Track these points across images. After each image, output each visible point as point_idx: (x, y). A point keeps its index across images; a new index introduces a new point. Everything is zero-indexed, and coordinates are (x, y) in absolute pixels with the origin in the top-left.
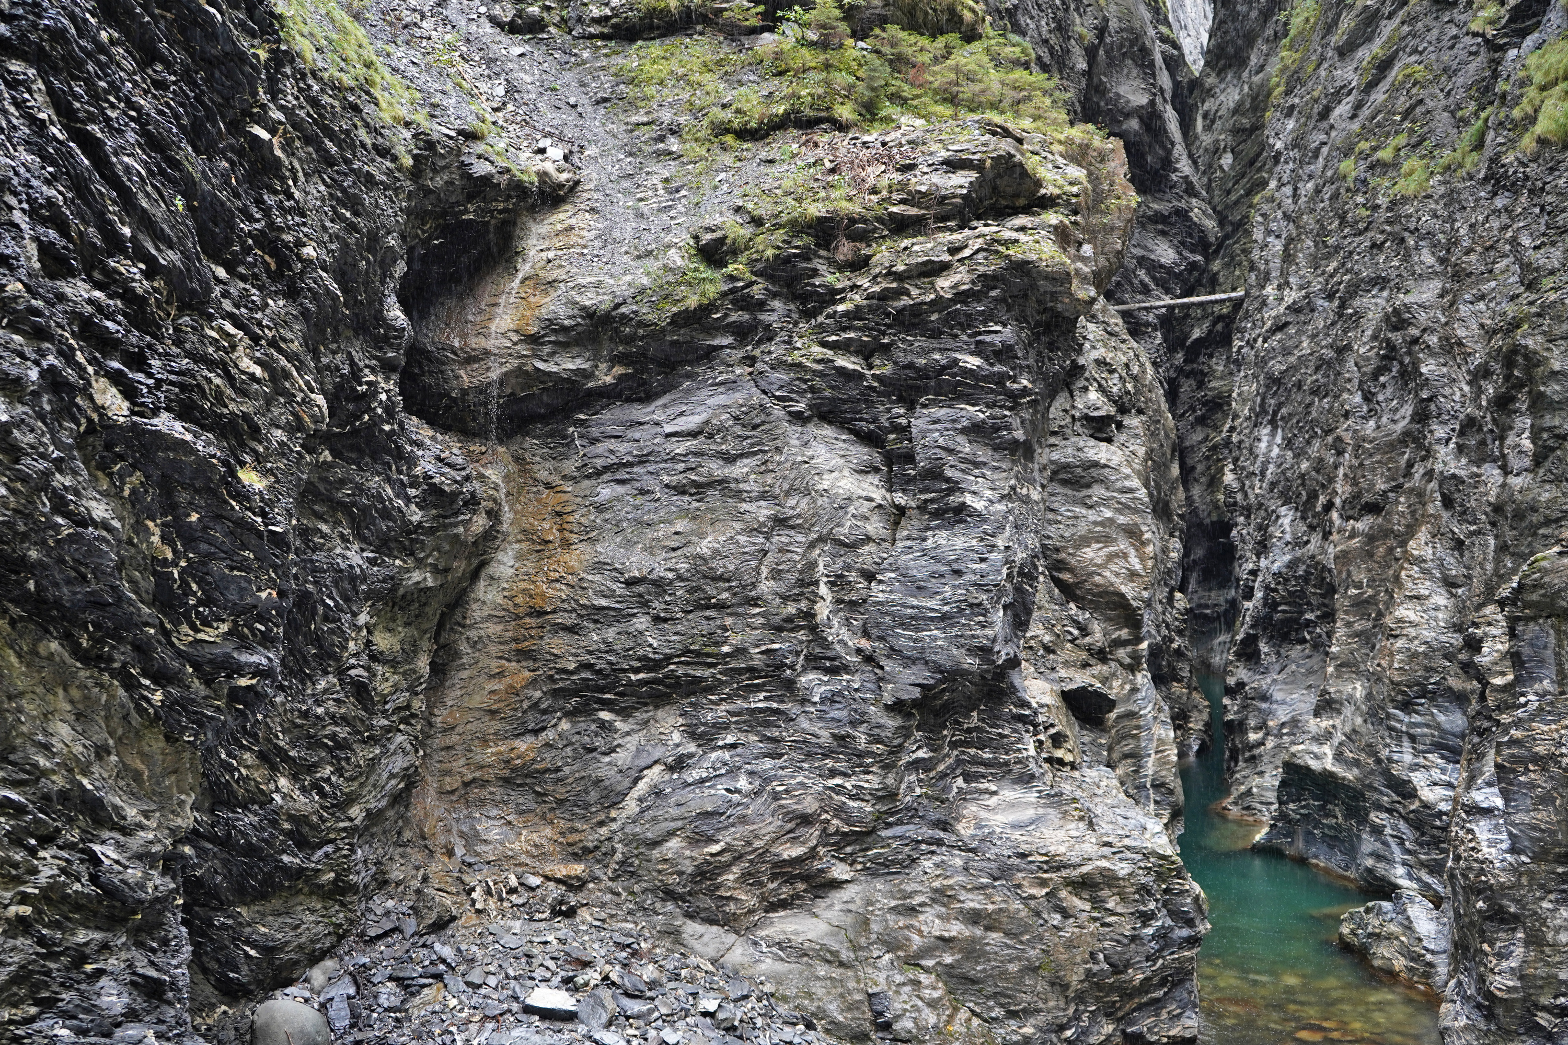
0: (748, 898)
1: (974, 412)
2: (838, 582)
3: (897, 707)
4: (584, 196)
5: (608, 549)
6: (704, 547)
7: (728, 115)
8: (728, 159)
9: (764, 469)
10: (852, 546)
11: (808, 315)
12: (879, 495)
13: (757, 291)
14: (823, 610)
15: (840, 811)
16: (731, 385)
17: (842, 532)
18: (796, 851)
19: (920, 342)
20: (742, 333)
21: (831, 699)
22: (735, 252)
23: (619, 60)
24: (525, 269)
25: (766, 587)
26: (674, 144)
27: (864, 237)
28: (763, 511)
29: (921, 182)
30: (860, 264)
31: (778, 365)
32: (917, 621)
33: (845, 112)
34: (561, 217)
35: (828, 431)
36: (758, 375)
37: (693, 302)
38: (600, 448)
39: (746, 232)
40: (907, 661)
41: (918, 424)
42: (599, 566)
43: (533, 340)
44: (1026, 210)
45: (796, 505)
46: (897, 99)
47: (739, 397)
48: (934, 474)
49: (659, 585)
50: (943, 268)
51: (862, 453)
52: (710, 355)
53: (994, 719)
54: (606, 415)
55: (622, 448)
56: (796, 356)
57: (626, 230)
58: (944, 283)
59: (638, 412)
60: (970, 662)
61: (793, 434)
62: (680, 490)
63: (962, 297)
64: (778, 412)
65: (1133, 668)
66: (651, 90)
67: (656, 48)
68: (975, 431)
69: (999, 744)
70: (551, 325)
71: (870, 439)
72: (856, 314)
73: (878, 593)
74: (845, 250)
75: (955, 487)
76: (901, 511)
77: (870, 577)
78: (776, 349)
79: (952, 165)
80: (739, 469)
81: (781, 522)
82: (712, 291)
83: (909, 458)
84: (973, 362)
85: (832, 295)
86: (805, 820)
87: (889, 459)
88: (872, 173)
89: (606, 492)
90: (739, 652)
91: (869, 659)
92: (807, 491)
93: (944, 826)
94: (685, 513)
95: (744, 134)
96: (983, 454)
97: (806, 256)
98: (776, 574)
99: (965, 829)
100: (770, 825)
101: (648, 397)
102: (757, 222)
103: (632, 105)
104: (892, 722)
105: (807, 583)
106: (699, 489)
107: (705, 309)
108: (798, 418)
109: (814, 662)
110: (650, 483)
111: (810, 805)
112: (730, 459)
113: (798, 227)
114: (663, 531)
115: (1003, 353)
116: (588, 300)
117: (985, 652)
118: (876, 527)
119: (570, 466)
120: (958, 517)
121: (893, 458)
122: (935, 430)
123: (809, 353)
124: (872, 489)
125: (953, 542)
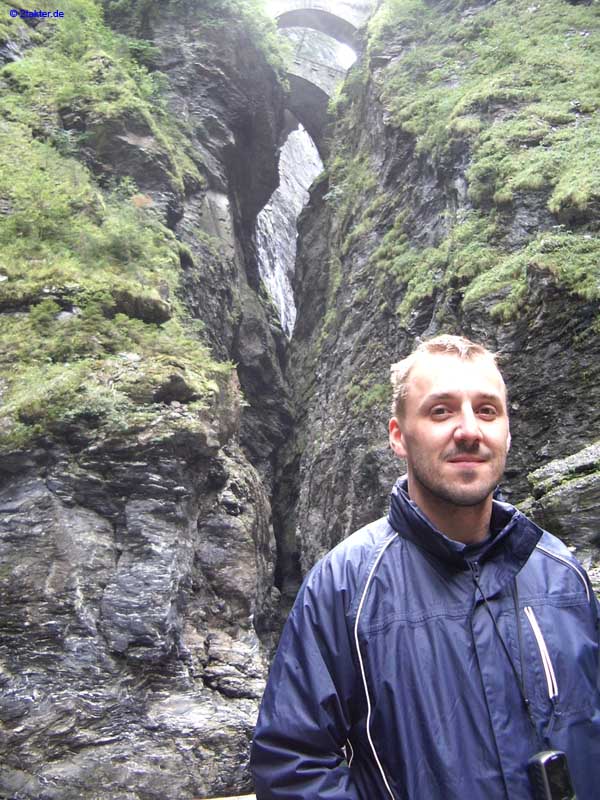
0: (37, 755)
1: (161, 503)
2: (87, 589)
3: (116, 654)
6: (17, 571)
9: (49, 530)
10: (94, 570)
11: (74, 451)
12: (108, 545)
13: (49, 439)
14: (78, 604)
15: (87, 707)
16: (34, 487)
17: (89, 564)
18: (64, 729)
20: (41, 461)
21: (82, 650)
22: (38, 417)
25: (48, 591)
28: (47, 552)
31: (59, 478)
32: (127, 609)
35: (82, 511)
36: (46, 483)
37: (17, 445)
39: (44, 408)
40: (122, 630)
41: (129, 508)
44: (183, 400)
45: (65, 549)
47: (39, 493)
48: (137, 534)
50: (142, 431)
51: (99, 523)
52: (24, 471)
56: (68, 473)
58: (142, 437)
61: (63, 512)
63: (151, 444)
64: (56, 502)
68: (157, 512)
72: (98, 451)
73: (107, 594)
75: (146, 541)
76: (119, 553)
77: (103, 586)
78: (59, 471)
80: (36, 530)
82: (26, 439)
83: (124, 525)
84: (156, 477)
85: (86, 443)
86: (68, 713)
87: (115, 526)
90: (33, 626)
91: (100, 628)
92: (70, 542)
93: (141, 715)
96: (162, 523)
98: (53, 585)
99: (151, 716)
100: (48, 717)
104: (113, 661)
105: (70, 589)
106: (16, 540)
107: (22, 449)
108: (68, 505)
109: (73, 630)
111: (71, 705)
112: (32, 525)
115: (171, 474)
117: (161, 625)
118: (107, 560)
120: (148, 556)
121: (117, 525)
122: (138, 513)
123: (75, 472)
124: (106, 541)
125: (147, 569)
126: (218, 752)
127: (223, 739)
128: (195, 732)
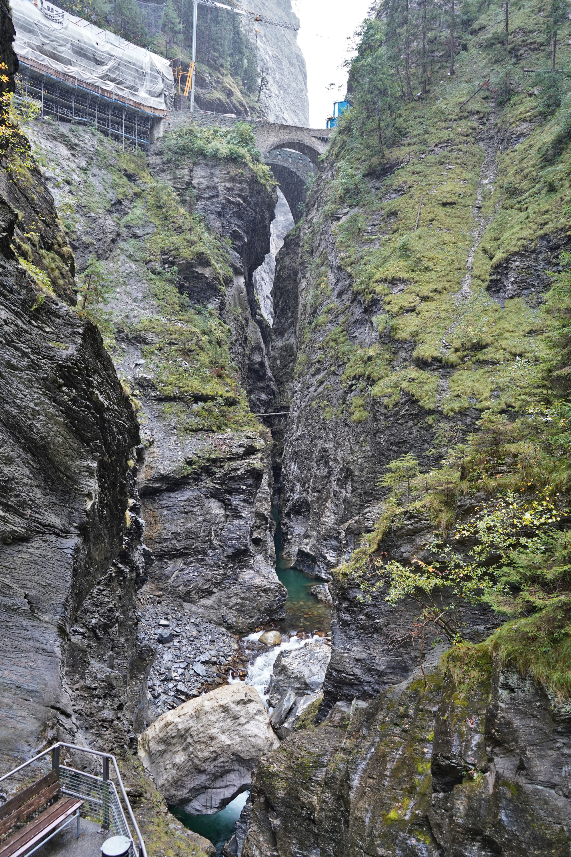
0: (196, 597)
1: (244, 497)
2: (216, 532)
3: (228, 557)
4: (156, 444)
5: (166, 525)
6: (189, 526)
7: (187, 426)
8: (188, 437)
9: (201, 509)
10: (218, 524)
11: (209, 476)
12: (223, 512)
13: (199, 472)
14: (213, 538)
15: (215, 578)
16: (193, 490)
17: (217, 521)
18: (207, 587)
19: (233, 483)
20: (195, 480)
21: (214, 555)
22: (194, 463)
23: (159, 407)
24: (146, 463)
25: (202, 534)
26: (175, 431)
27: (222, 462)
28: (201, 518)
29: (235, 450)
30: (222, 467)
31: (204, 487)
32: (232, 539)
33: (215, 428)
34: (151, 449)
35: (213, 500)
36: (198, 489)
37: (186, 474)
38: (163, 502)
39: (197, 459)
40: (230, 547)
41: (232, 499)
42: (165, 529)
43: (149, 480)
44: (254, 453)
45: (208, 517)
46: (225, 425)
47: (195, 493)
48: (236, 509)
49: (179, 534)
50: (238, 469)
51: (220, 504)
52: (188, 484)
53: (245, 556)
54: (164, 495)
55: (169, 503)
56: (207, 485)
57: (167, 454)
58: (239, 472)
59: (172, 495)
60: (243, 548)
61: (206, 501)
62: (182, 513)
63: (242, 474)
64: (203, 496)
65: (265, 530)
66: (168, 416)
67: (168, 404)
68: (244, 501)
69: (246, 561)
70: (153, 477)
71: (220, 501)
72: (221, 477)
73: (223, 533)
74: (219, 464)
75: (240, 512)
76: (228, 515)
77: (221, 529)
78: (203, 484)
79: (240, 446)
80: (195, 509)
81: (205, 521)
82: (190, 471)
83: (231, 505)
84: (244, 487)
85: (215, 473)
86: (209, 581)
87: (225, 505)
88: (224, 447)
89: (165, 512)
90: (196, 547)
91: (221, 546)
92: (210, 513)
93: (236, 580)
94: (183, 518)
95: (192, 430)
96: (245, 505)
97: (210, 465)
98: (204, 531)
99: (240, 580)
100: (201, 582)
101: (174, 491)
102: (199, 457)
103: (164, 419)
104: (226, 560)
105: (210, 533)
106: (187, 513)
107: (188, 475)
108: (207, 498)
109: (210, 548)
110: (175, 511)
111: (210, 577)
112: (193, 507)
113: (208, 460)
114: (179, 522)
115: (250, 485)
116: (162, 472)
117: (246, 546)
118: (223, 519)
119: (156, 506)
120: (241, 517)
121: (227, 505)
122: (236, 500)
123: (210, 485)
124: (222, 512)
125: (239, 523)
126: (267, 594)
127: (270, 589)
128: (259, 587)
